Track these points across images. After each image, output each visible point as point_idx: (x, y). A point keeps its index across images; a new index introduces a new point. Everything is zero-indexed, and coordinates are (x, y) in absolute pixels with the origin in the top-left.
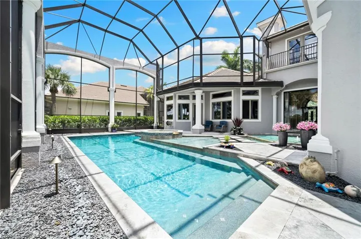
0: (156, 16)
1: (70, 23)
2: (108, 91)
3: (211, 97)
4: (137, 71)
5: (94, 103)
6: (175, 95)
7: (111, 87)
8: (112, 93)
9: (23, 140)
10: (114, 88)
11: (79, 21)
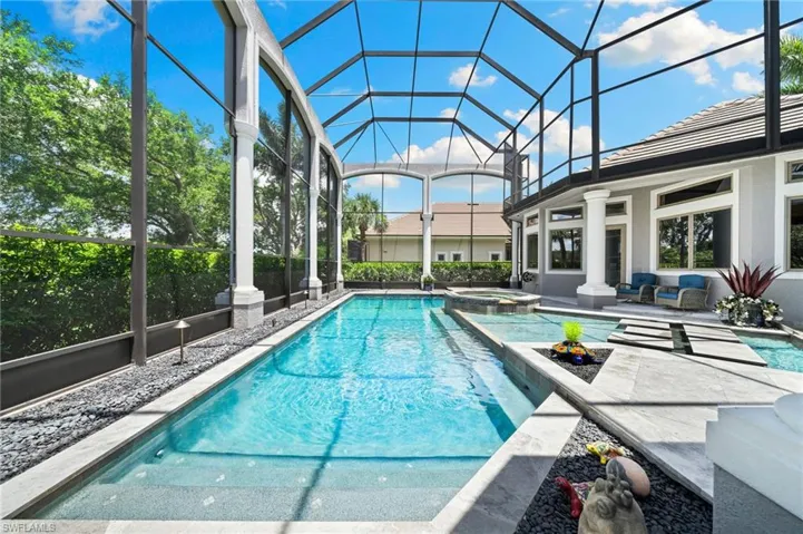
0: (480, 53)
1: (364, 126)
2: (422, 219)
3: (654, 201)
4: (472, 174)
5: (399, 241)
6: (543, 212)
7: (425, 213)
8: (427, 221)
9: (236, 297)
10: (430, 213)
11: (373, 120)
